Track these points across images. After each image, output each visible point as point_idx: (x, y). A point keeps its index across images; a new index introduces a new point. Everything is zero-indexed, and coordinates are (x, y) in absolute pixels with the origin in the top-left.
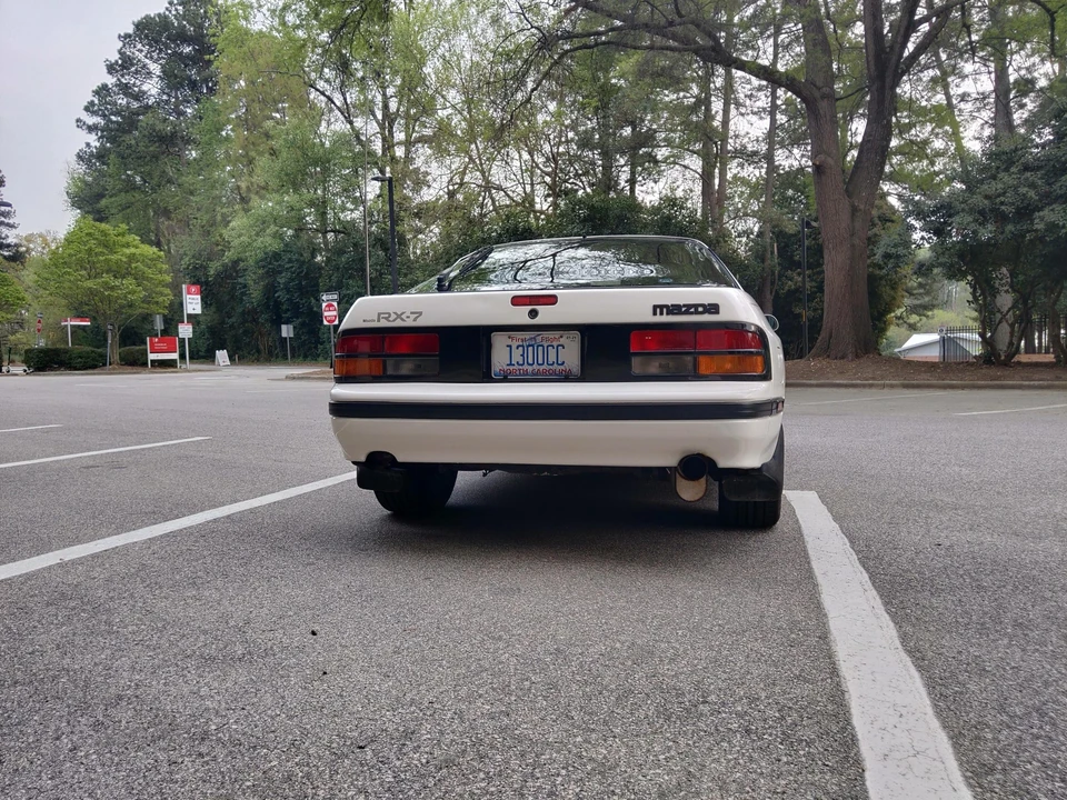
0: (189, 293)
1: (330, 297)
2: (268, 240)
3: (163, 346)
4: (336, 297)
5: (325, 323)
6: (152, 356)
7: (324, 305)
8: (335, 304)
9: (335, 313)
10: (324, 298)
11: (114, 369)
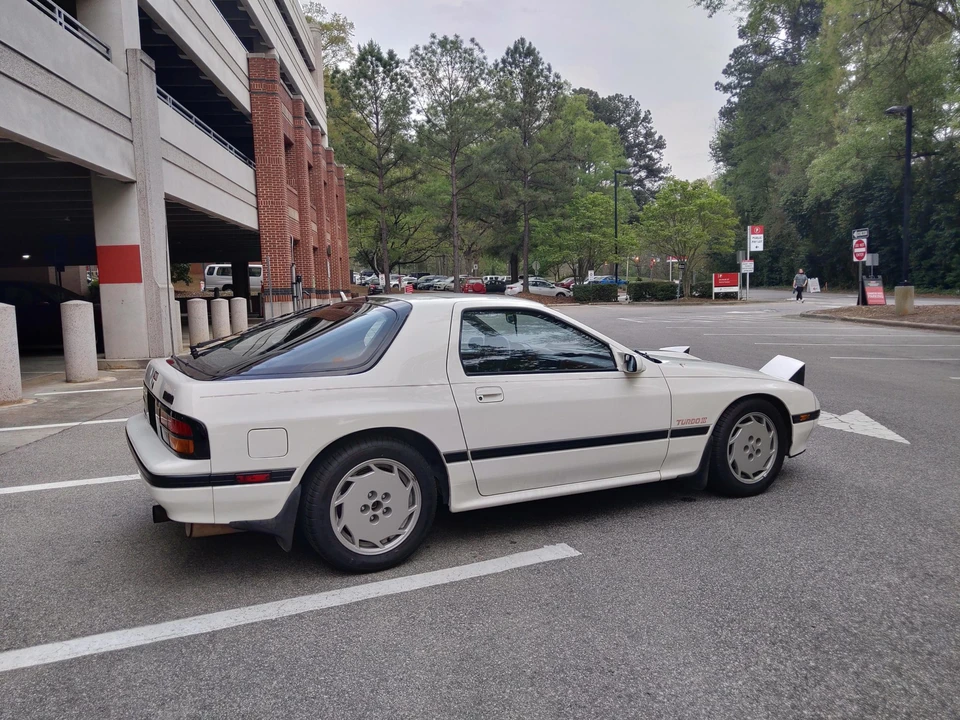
0: (753, 233)
1: (861, 234)
2: (848, 173)
3: (727, 281)
4: (866, 233)
5: (855, 260)
6: (716, 290)
7: (855, 241)
8: (865, 240)
9: (864, 250)
10: (856, 234)
11: (684, 301)
